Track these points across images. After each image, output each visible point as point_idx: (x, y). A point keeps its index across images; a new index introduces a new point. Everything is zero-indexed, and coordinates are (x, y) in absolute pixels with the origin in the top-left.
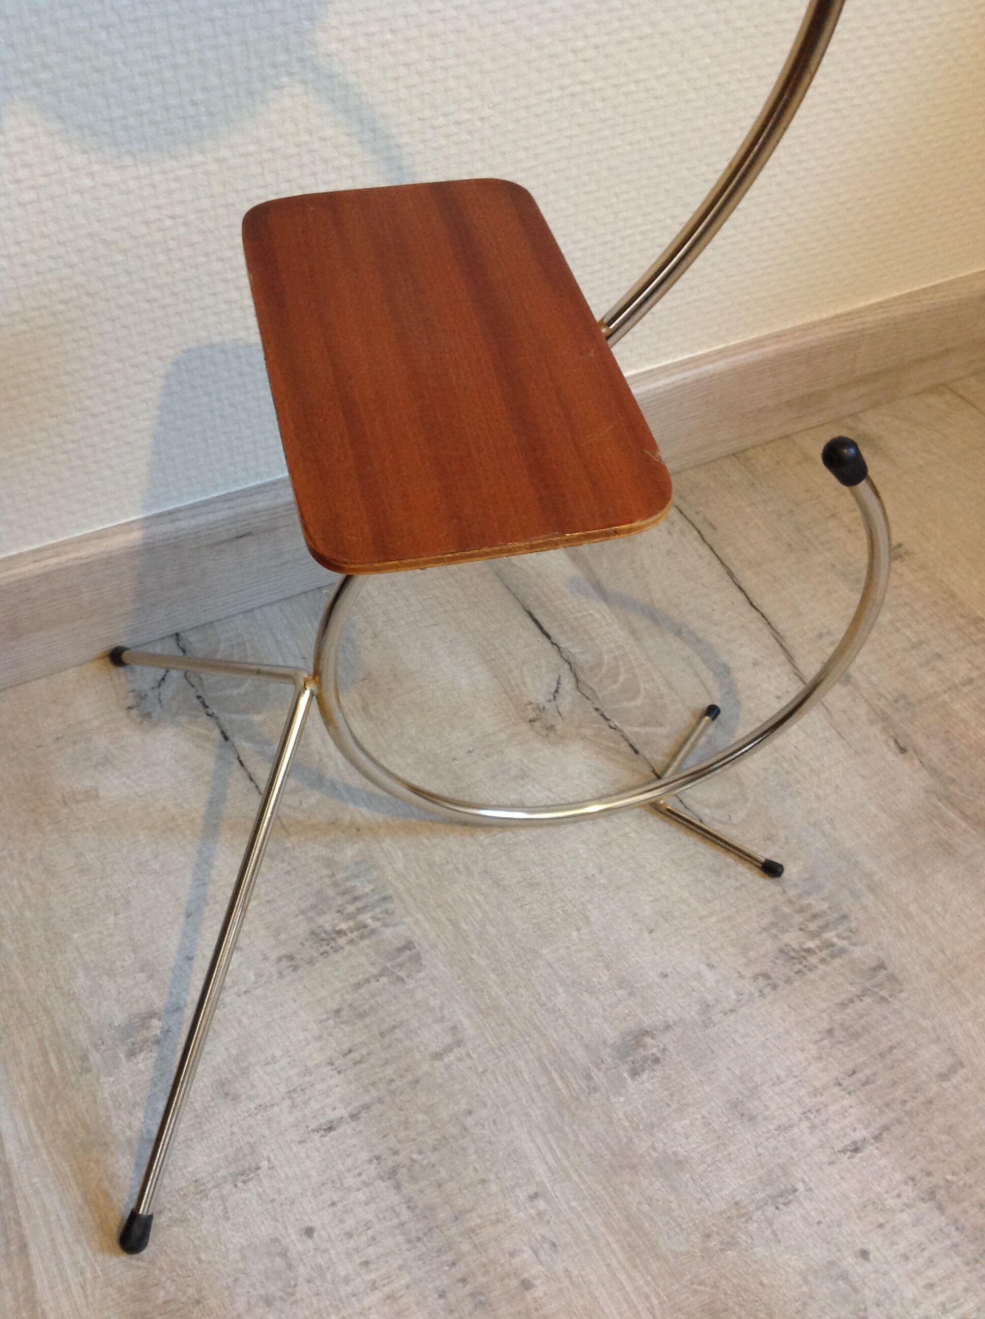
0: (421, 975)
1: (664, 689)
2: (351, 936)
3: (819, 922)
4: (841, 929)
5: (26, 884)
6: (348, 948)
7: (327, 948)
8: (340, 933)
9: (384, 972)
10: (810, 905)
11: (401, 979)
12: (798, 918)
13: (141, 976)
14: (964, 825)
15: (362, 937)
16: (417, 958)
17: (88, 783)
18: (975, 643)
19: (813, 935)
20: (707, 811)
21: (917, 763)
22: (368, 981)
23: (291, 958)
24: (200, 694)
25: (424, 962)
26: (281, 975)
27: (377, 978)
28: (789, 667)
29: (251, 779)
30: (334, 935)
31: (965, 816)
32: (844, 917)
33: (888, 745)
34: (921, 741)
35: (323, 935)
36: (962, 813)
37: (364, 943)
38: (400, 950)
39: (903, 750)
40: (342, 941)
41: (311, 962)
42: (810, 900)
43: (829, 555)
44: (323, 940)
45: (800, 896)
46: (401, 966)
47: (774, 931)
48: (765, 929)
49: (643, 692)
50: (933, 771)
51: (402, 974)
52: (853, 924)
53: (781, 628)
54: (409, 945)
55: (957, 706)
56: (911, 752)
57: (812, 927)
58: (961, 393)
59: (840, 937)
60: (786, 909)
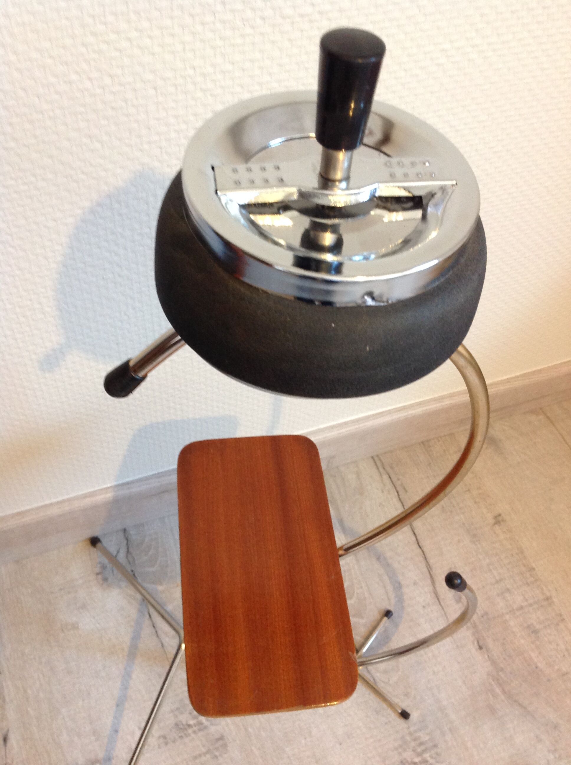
0: (226, 756)
1: (367, 595)
2: (195, 728)
3: (423, 747)
4: (433, 752)
5: (41, 676)
6: (193, 735)
7: (182, 734)
8: (189, 726)
9: (209, 751)
10: (419, 737)
11: (216, 757)
12: (413, 744)
13: (93, 738)
14: (503, 697)
15: (200, 730)
16: (225, 746)
17: (75, 619)
18: (528, 584)
19: (419, 755)
20: (378, 674)
21: (486, 657)
22: (200, 755)
23: (165, 737)
24: (133, 569)
25: (228, 748)
26: (159, 747)
27: (205, 754)
28: (431, 588)
29: (154, 626)
30: (186, 727)
31: (504, 692)
32: (435, 746)
33: (474, 644)
34: (490, 643)
35: (181, 726)
36: (503, 689)
37: (201, 734)
38: (218, 740)
39: (480, 648)
40: (190, 731)
41: (174, 741)
42: (420, 734)
43: (462, 516)
44: (181, 729)
45: (415, 731)
46: (217, 749)
47: (400, 750)
48: (396, 749)
49: (355, 595)
50: (494, 663)
51: (217, 754)
52: (439, 751)
53: (431, 561)
54: (222, 738)
55: (512, 623)
56: (484, 650)
57: (419, 750)
58: (549, 415)
59: (431, 757)
60: (408, 738)
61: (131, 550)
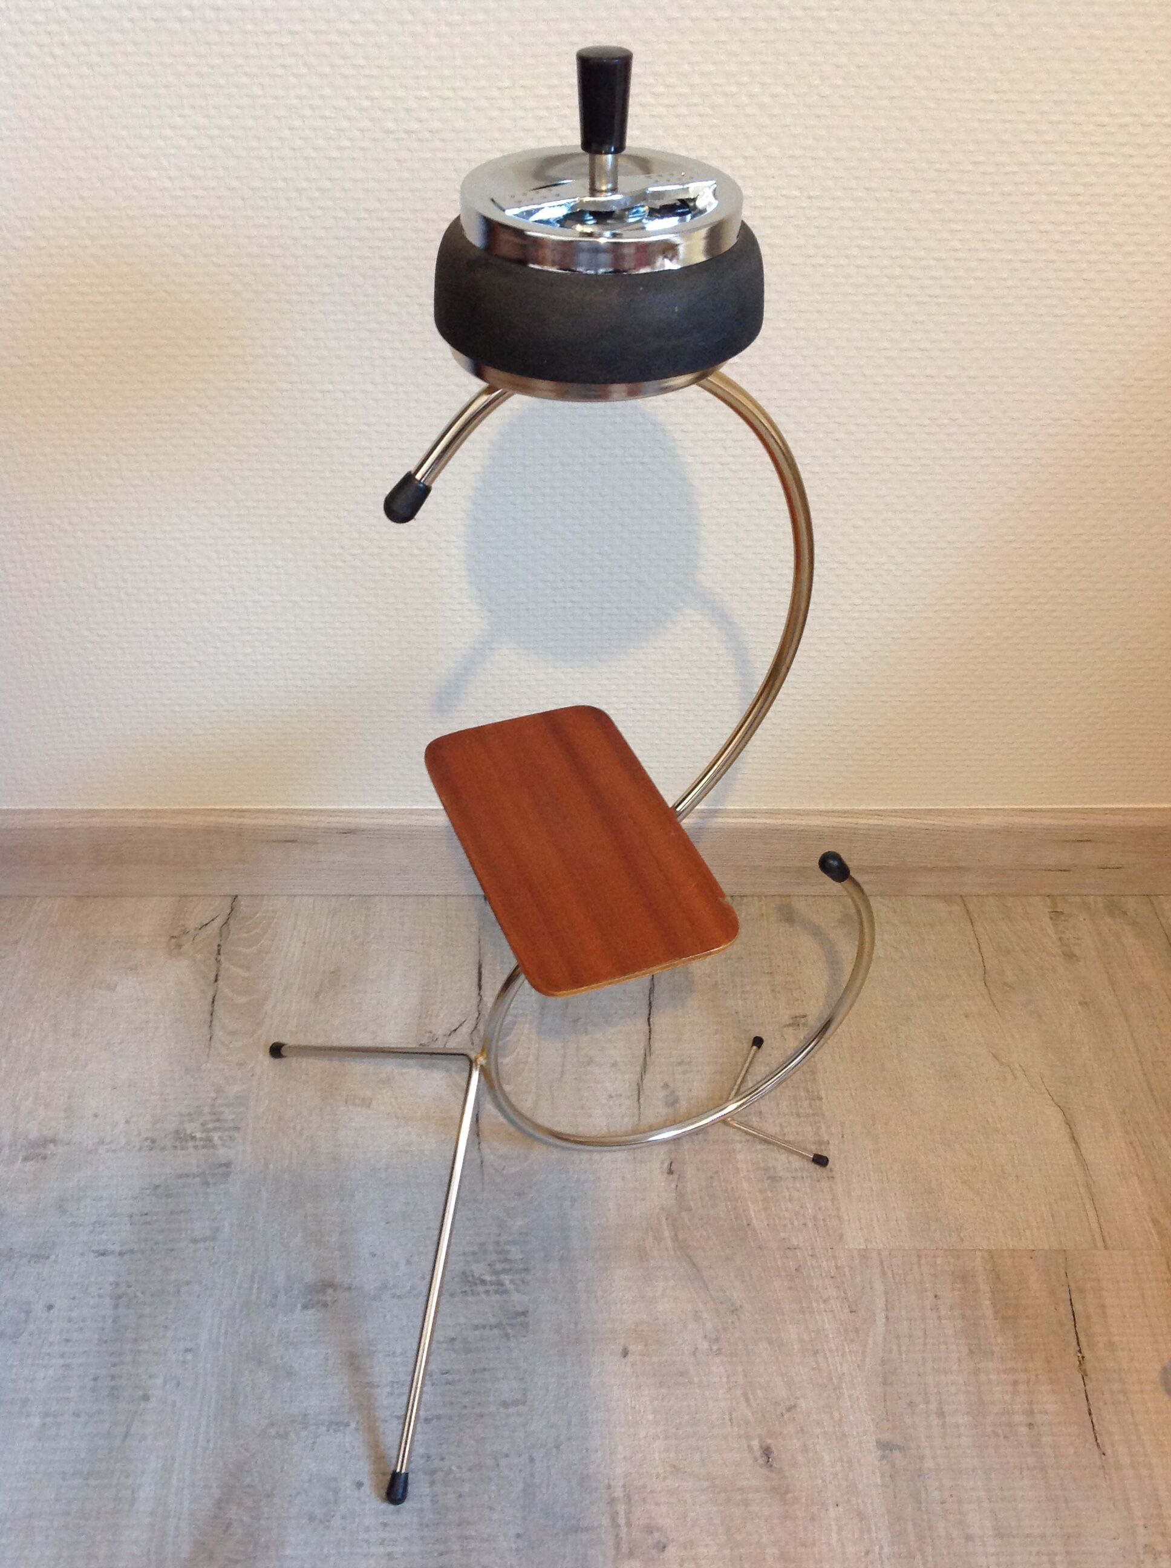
0: (222, 1186)
1: (531, 1059)
2: (198, 1143)
3: (507, 1266)
4: (518, 1276)
5: (38, 1029)
6: (191, 1150)
7: (178, 1144)
8: (193, 1138)
9: (201, 1175)
10: (508, 1252)
11: (208, 1184)
12: (494, 1257)
13: (62, 1115)
14: (670, 1244)
15: (204, 1147)
16: (226, 1175)
17: (115, 979)
18: (798, 1115)
19: (497, 1273)
20: (492, 1157)
21: (673, 1185)
22: (187, 1176)
23: (153, 1141)
24: (222, 943)
25: (229, 1179)
26: (140, 1149)
27: (194, 1176)
28: (638, 1076)
29: (212, 1014)
30: (188, 1138)
31: (675, 1238)
32: (526, 1270)
33: (662, 1163)
34: (690, 1171)
35: (182, 1136)
36: (676, 1235)
37: (202, 1151)
38: (221, 1165)
39: (670, 1172)
40: (190, 1144)
41: (163, 1149)
42: (513, 1249)
43: (740, 1003)
44: (180, 1138)
45: (507, 1243)
46: (214, 1175)
47: (470, 1258)
49: (515, 1054)
50: (681, 1196)
51: (210, 1180)
52: (529, 1278)
53: (656, 1045)
54: (228, 1165)
55: (740, 1157)
56: (675, 1176)
57: (499, 1267)
58: (971, 908)
59: (512, 1281)
60: (491, 1248)
61: (231, 922)
